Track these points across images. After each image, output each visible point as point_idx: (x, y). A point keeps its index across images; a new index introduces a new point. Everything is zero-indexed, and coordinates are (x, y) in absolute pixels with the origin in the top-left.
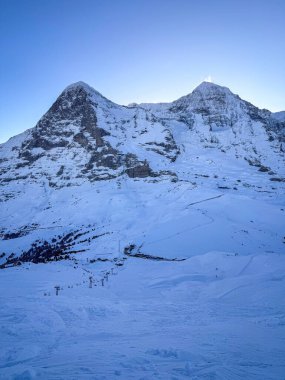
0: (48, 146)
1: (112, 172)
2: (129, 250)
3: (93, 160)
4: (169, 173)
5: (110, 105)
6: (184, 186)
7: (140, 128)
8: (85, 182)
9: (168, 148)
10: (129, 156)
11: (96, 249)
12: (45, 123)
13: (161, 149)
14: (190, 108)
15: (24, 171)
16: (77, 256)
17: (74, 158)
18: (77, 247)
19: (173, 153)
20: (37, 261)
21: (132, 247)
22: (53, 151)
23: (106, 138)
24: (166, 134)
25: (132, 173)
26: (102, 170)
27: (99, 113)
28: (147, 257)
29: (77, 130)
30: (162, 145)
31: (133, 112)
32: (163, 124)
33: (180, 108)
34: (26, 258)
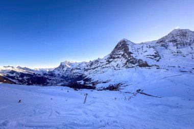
0: (114, 58)
1: (133, 65)
2: (138, 91)
3: (127, 62)
4: (156, 65)
5: (134, 44)
6: (162, 71)
7: (144, 51)
8: (124, 69)
9: (155, 57)
10: (140, 60)
11: (128, 89)
12: (113, 52)
13: (152, 57)
14: (167, 41)
15: (108, 65)
16: (121, 90)
17: (121, 61)
18: (121, 88)
19: (158, 58)
20: (110, 90)
21: (140, 90)
22: (115, 60)
23: (131, 55)
24: (155, 52)
25: (140, 66)
26: (130, 65)
27: (130, 47)
28: (145, 94)
29: (122, 53)
30: (153, 55)
31: (142, 45)
32: (154, 48)
33: (161, 42)
34: (107, 89)
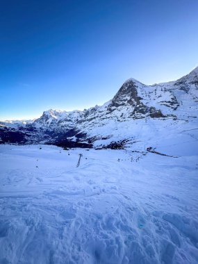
0: (117, 105)
1: (143, 115)
2: (149, 149)
3: (135, 110)
4: (172, 115)
5: (144, 86)
6: (180, 122)
7: (158, 95)
8: (131, 120)
9: (172, 103)
10: (152, 108)
11: (135, 147)
12: (117, 97)
13: (168, 104)
14: (188, 82)
15: (108, 116)
16: (127, 149)
17: (127, 110)
18: (127, 145)
19: (175, 106)
20: (112, 149)
21: (151, 148)
22: (119, 107)
23: (141, 101)
24: (172, 97)
25: (152, 116)
26: (138, 115)
27: (139, 90)
28: (158, 153)
29: (129, 98)
30: (169, 102)
31: (155, 88)
32: (171, 92)
33: (181, 83)
34: (108, 147)
